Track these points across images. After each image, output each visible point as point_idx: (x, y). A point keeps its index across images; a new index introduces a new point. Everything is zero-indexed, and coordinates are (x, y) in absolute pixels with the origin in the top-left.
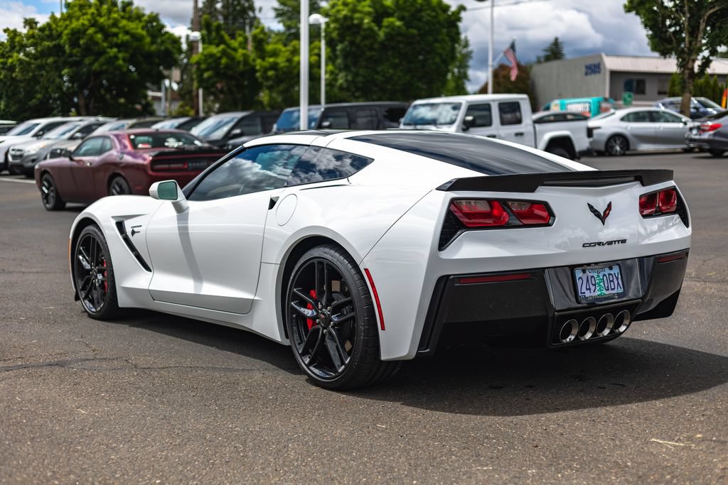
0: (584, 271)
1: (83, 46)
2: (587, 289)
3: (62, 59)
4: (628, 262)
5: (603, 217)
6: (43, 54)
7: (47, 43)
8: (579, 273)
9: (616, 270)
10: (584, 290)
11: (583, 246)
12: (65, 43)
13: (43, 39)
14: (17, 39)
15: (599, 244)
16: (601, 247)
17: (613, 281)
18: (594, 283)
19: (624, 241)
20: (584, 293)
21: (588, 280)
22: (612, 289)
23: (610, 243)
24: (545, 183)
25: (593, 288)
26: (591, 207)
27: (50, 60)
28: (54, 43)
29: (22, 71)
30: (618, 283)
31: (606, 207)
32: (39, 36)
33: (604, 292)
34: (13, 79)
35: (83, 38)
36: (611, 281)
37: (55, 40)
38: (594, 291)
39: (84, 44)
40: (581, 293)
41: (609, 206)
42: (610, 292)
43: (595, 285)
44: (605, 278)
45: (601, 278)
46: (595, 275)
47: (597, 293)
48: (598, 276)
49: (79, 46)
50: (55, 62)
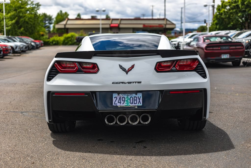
0: (119, 95)
1: (246, 5)
2: (118, 102)
3: (239, 10)
4: (150, 92)
5: (127, 71)
6: (232, 9)
7: (233, 4)
8: (115, 95)
9: (140, 95)
10: (117, 102)
11: (112, 83)
12: (240, 4)
13: (232, 3)
14: (224, 4)
15: (122, 83)
16: (124, 84)
17: (136, 100)
18: (124, 100)
19: (140, 82)
20: (117, 104)
21: (120, 99)
22: (134, 104)
23: (129, 83)
24: (97, 55)
25: (122, 102)
26: (121, 67)
27: (234, 10)
28: (236, 4)
29: (225, 14)
30: (139, 101)
31: (131, 66)
32: (231, 2)
33: (130, 104)
34: (222, 18)
35: (246, 2)
36: (134, 100)
37: (236, 3)
38: (123, 104)
39: (246, 4)
40: (114, 104)
41: (133, 67)
42: (133, 105)
43: (124, 101)
44: (131, 98)
45: (129, 98)
46: (126, 97)
47: (125, 104)
48: (127, 97)
49: (244, 5)
50: (236, 11)
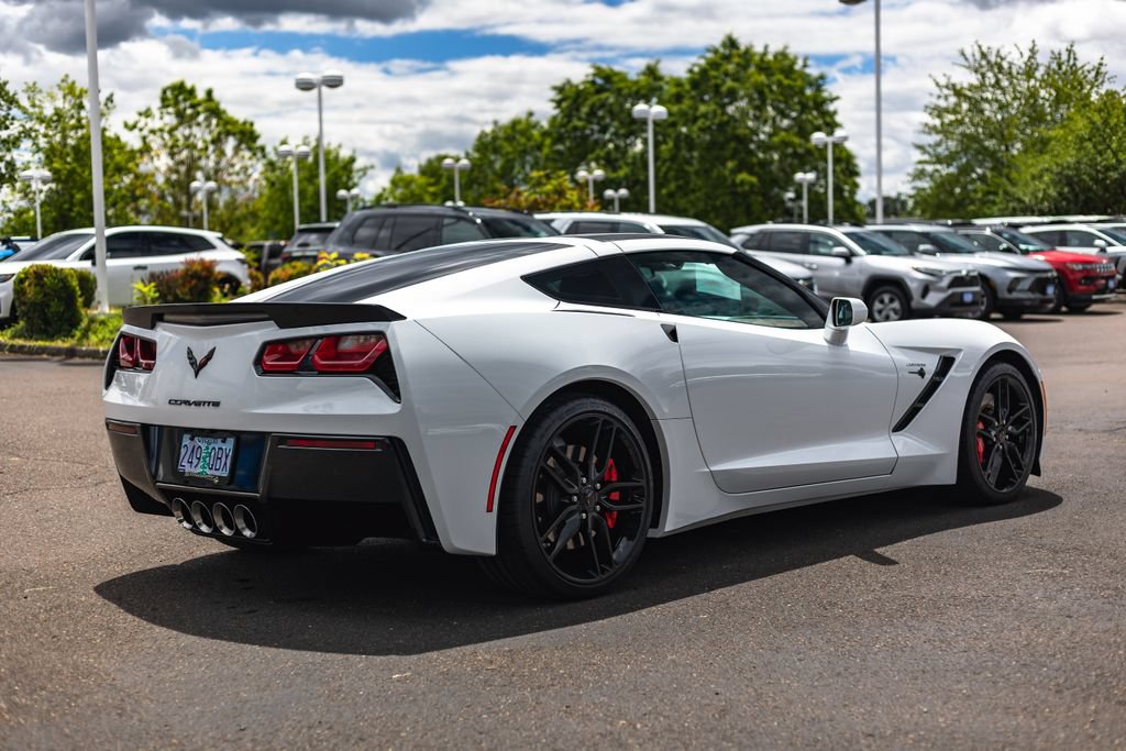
0: (192, 439)
2: (188, 462)
5: (198, 367)
8: (186, 440)
9: (230, 444)
10: (185, 462)
11: (169, 403)
15: (187, 403)
17: (221, 459)
18: (199, 456)
19: (216, 404)
20: (184, 466)
21: (193, 451)
22: (215, 469)
23: (197, 404)
25: (195, 461)
26: (190, 352)
30: (225, 464)
33: (207, 470)
36: (217, 458)
38: (195, 467)
40: (180, 465)
41: (212, 353)
42: (213, 472)
43: (199, 459)
44: (213, 453)
45: (210, 451)
46: (204, 446)
47: (198, 470)
48: (207, 448)
